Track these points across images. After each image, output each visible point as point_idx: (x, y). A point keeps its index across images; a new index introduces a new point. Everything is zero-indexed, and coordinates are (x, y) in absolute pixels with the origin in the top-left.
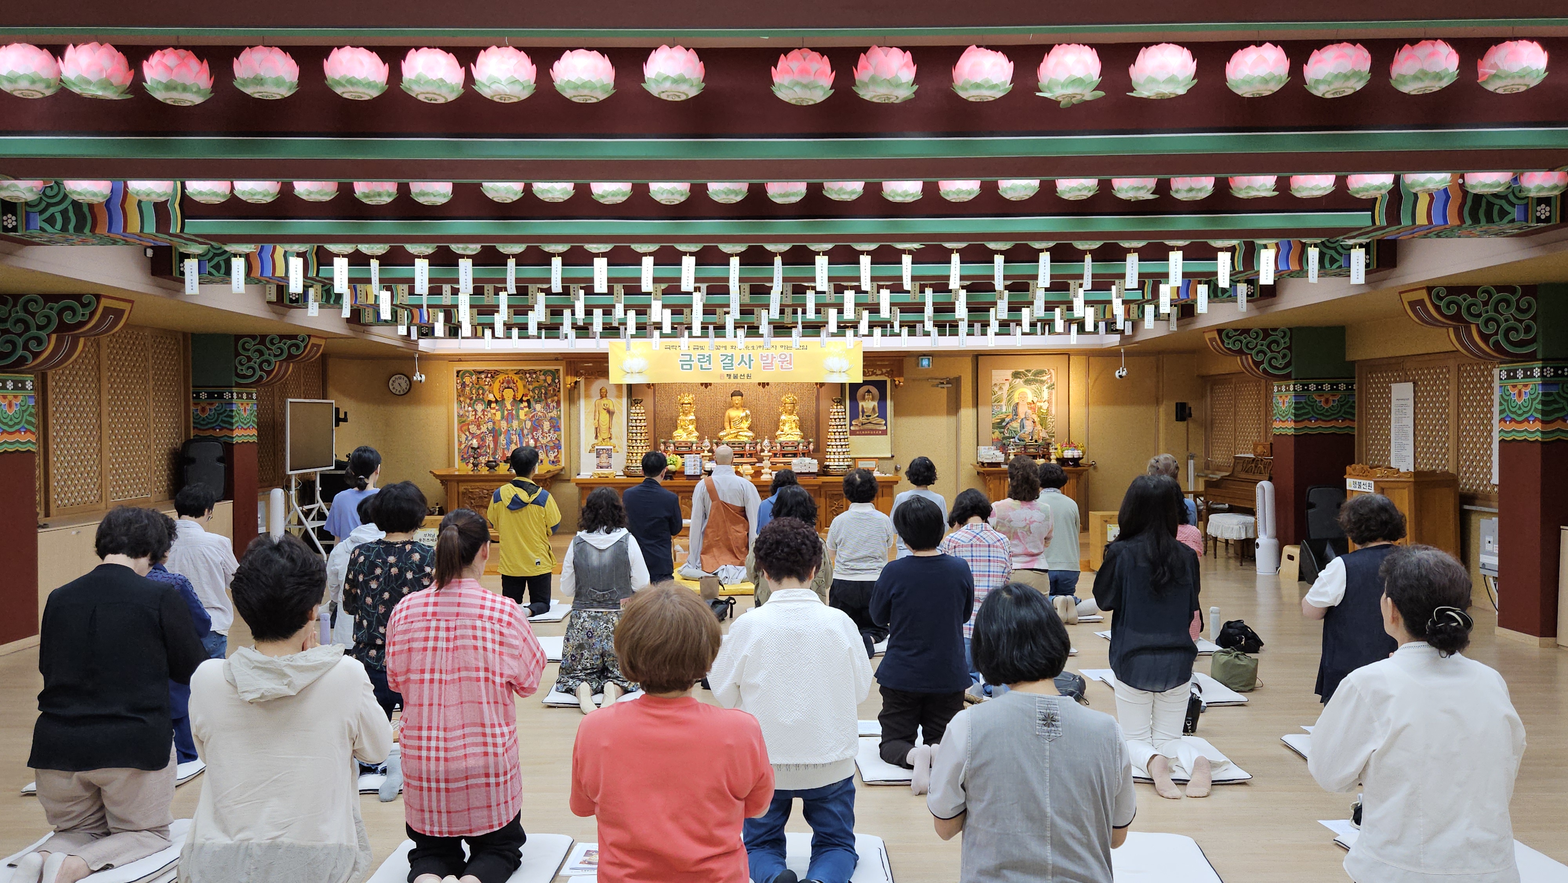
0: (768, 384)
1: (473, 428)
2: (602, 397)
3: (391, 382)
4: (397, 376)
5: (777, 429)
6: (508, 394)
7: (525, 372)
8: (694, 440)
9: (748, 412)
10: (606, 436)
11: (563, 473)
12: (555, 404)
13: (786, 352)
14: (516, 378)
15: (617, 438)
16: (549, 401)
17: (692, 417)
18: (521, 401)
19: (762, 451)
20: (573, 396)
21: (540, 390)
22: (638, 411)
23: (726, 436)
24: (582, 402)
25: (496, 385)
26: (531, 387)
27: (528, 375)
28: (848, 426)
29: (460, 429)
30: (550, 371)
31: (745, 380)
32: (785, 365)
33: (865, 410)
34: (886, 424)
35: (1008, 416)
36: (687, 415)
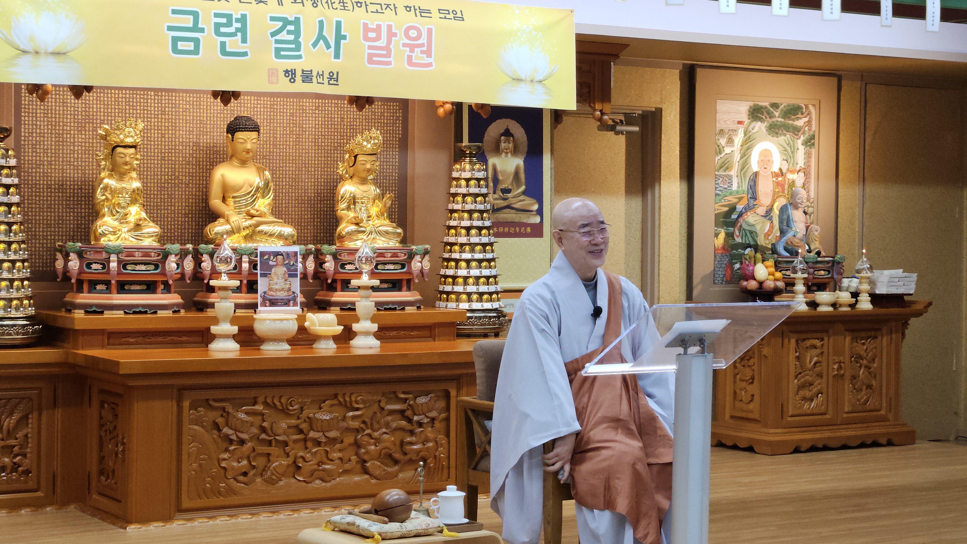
9: (267, 173)
13: (421, 23)
17: (137, 181)
31: (327, 89)
32: (418, 56)
33: (500, 178)
34: (540, 212)
35: (740, 199)
36: (122, 176)
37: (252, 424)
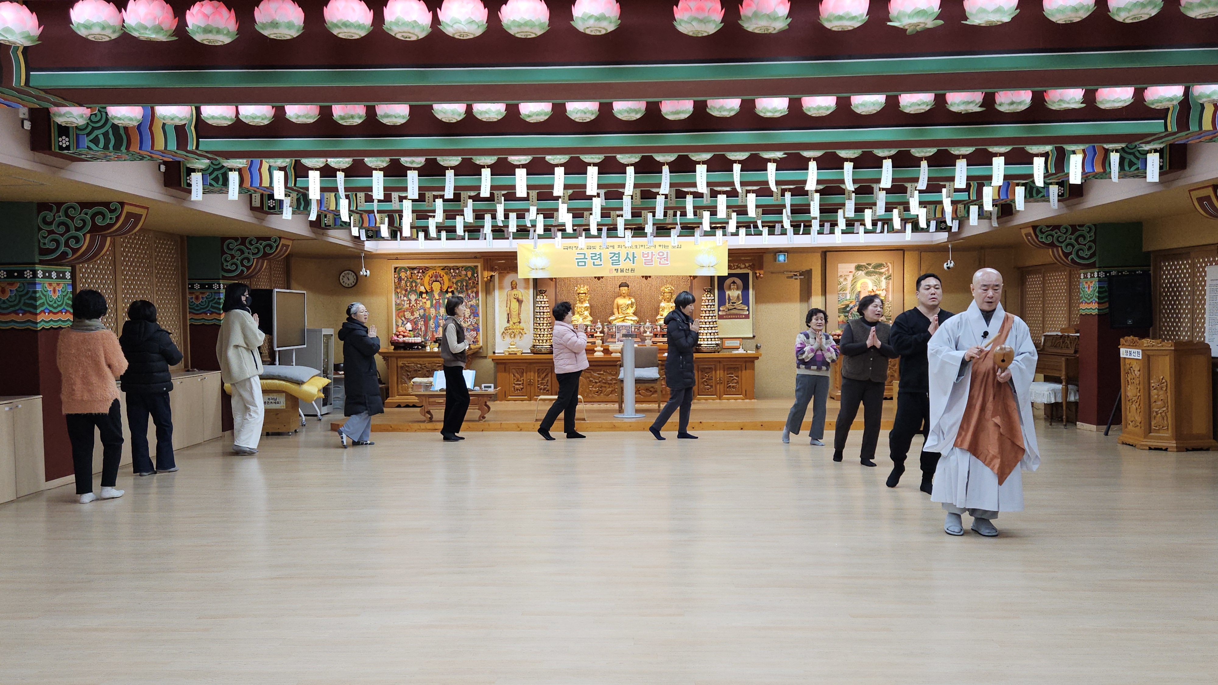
0: (650, 277)
1: (408, 314)
2: (513, 288)
3: (341, 277)
4: (346, 272)
5: (658, 314)
6: (436, 286)
7: (449, 268)
8: (589, 323)
9: (633, 300)
10: (516, 320)
11: (481, 351)
12: (474, 295)
13: (664, 250)
14: (442, 273)
15: (525, 322)
16: (469, 292)
17: (587, 304)
18: (447, 292)
19: (645, 332)
20: (489, 288)
21: (462, 283)
22: (542, 300)
23: (615, 320)
24: (497, 293)
25: (427, 279)
26: (454, 280)
27: (452, 271)
28: (717, 311)
29: (398, 315)
30: (469, 267)
31: (630, 274)
32: (663, 261)
33: (731, 298)
34: (748, 310)
35: (851, 302)
36: (582, 303)
37: (600, 377)
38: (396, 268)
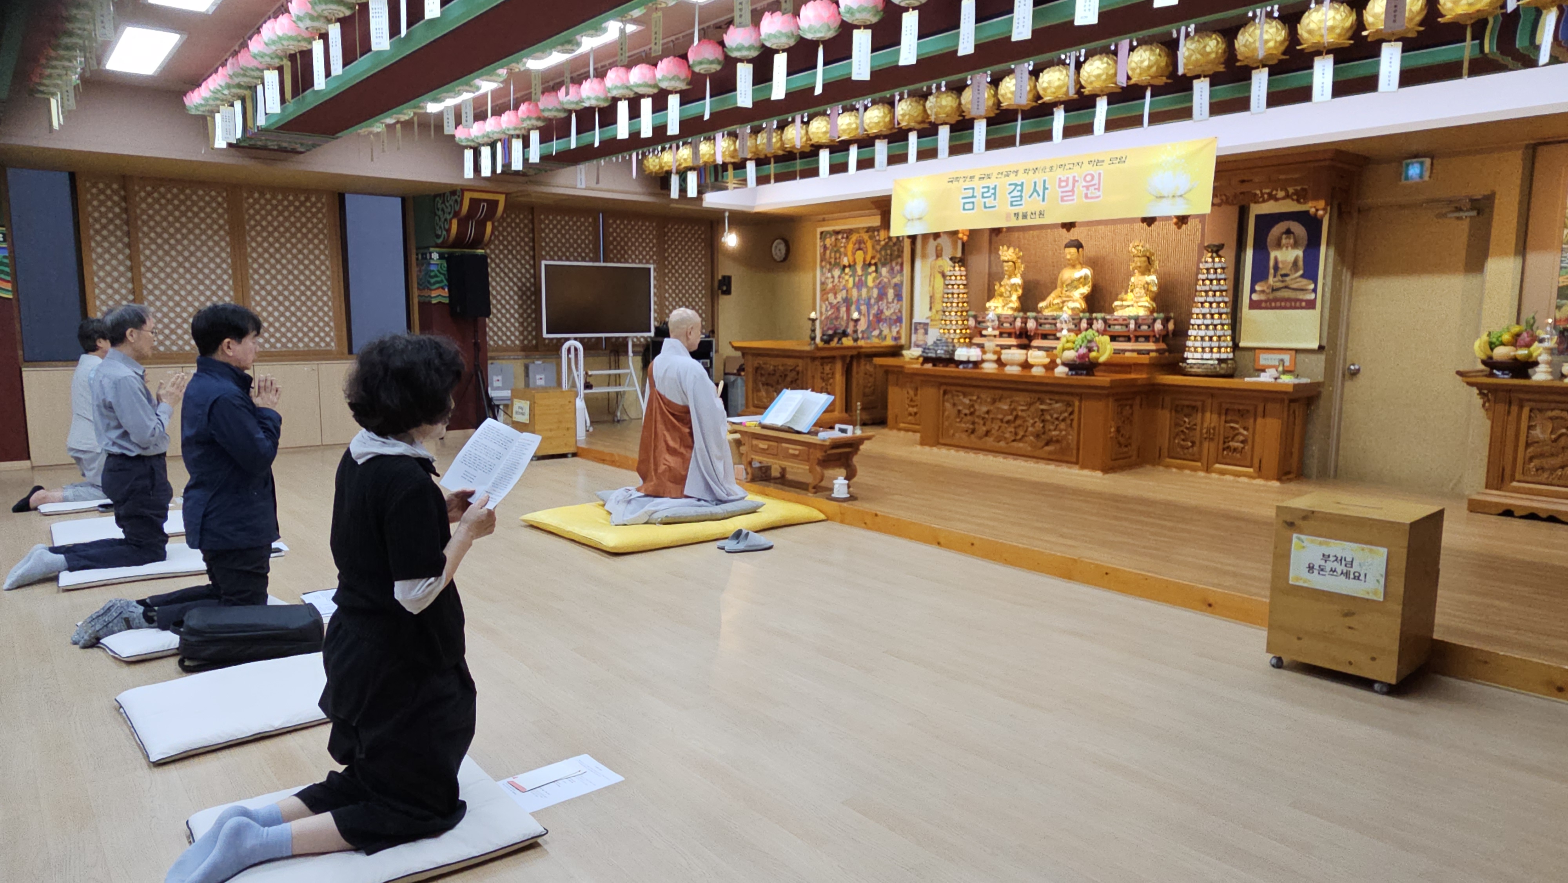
1: (831, 297)
2: (936, 257)
3: (773, 248)
4: (777, 241)
6: (860, 256)
9: (1087, 272)
12: (898, 268)
13: (1096, 170)
14: (866, 237)
17: (1016, 280)
18: (870, 265)
23: (1047, 307)
25: (850, 246)
29: (822, 299)
32: (1091, 192)
33: (1280, 265)
34: (1314, 291)
36: (1010, 277)
38: (822, 233)
